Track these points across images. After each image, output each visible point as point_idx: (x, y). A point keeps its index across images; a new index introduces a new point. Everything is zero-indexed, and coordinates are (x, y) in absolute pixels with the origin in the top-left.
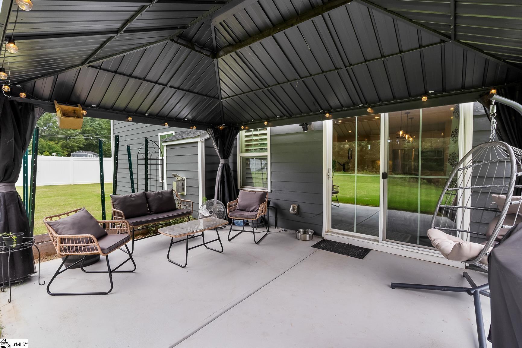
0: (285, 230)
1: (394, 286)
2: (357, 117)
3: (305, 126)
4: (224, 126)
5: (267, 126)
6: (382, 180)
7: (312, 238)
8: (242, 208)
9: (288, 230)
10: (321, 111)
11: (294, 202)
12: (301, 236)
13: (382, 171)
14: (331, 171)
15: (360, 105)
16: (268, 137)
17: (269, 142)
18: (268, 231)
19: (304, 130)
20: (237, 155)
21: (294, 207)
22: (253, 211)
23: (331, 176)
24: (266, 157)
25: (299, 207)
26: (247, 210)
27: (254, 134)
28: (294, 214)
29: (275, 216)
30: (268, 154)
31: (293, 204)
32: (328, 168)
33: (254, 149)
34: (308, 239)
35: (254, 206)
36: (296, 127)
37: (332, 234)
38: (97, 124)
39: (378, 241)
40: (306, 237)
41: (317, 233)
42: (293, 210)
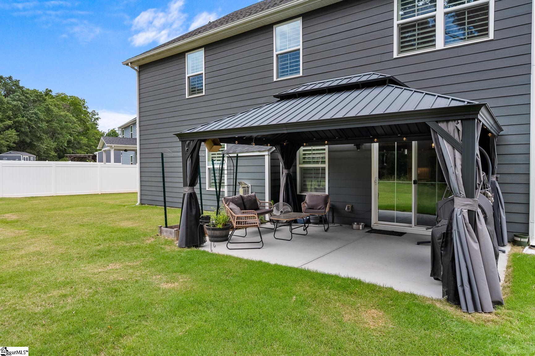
0: (341, 225)
1: (419, 243)
2: (396, 143)
3: (358, 146)
4: (287, 142)
5: (326, 145)
6: (413, 185)
7: (364, 228)
8: (310, 207)
9: (343, 225)
10: (371, 137)
11: (348, 203)
12: (356, 226)
13: (413, 179)
14: (377, 179)
15: (399, 135)
16: (326, 152)
17: (327, 156)
18: (329, 226)
19: (358, 149)
20: (296, 166)
21: (348, 207)
22: (319, 209)
23: (378, 183)
24: (324, 168)
25: (352, 207)
26: (315, 208)
27: (313, 149)
28: (350, 212)
29: (332, 215)
30: (326, 166)
31: (348, 204)
32: (375, 177)
33: (313, 161)
34: (361, 228)
35: (320, 205)
36: (351, 146)
37: (379, 225)
38: (32, 114)
39: (411, 227)
40: (359, 227)
41: (368, 225)
42: (348, 208)
